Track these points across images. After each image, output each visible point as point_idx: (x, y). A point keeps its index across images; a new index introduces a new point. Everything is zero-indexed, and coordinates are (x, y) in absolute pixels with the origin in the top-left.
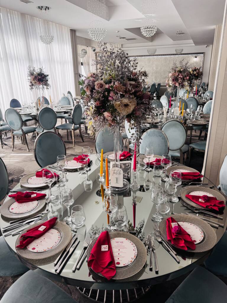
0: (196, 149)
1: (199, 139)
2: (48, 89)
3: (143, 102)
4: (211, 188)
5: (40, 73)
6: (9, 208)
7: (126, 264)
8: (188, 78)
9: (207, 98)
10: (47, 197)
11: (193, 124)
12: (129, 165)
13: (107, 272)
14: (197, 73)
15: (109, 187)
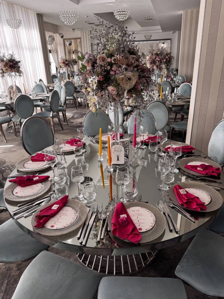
0: (176, 128)
1: (175, 121)
2: (21, 76)
3: (145, 76)
4: (204, 158)
5: (11, 59)
6: (13, 192)
7: (147, 229)
8: (165, 60)
9: (179, 82)
10: (49, 179)
11: (173, 106)
12: (127, 143)
13: (132, 237)
14: (169, 58)
15: (111, 164)
